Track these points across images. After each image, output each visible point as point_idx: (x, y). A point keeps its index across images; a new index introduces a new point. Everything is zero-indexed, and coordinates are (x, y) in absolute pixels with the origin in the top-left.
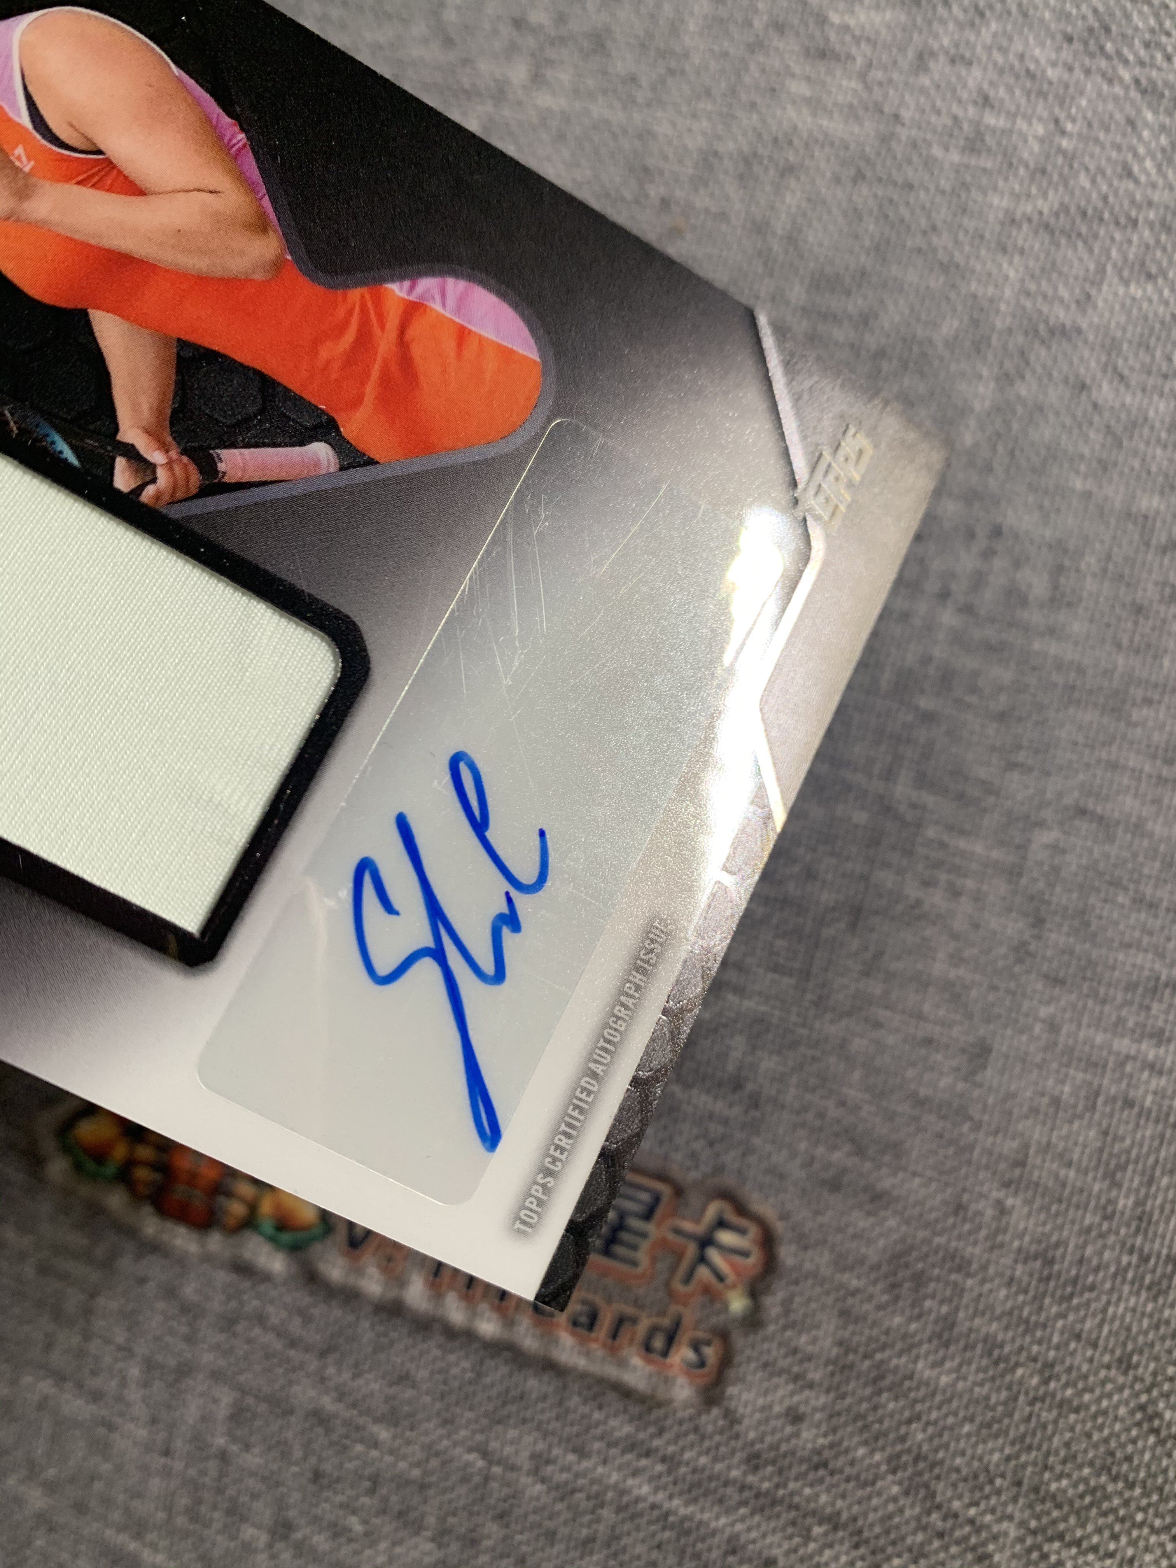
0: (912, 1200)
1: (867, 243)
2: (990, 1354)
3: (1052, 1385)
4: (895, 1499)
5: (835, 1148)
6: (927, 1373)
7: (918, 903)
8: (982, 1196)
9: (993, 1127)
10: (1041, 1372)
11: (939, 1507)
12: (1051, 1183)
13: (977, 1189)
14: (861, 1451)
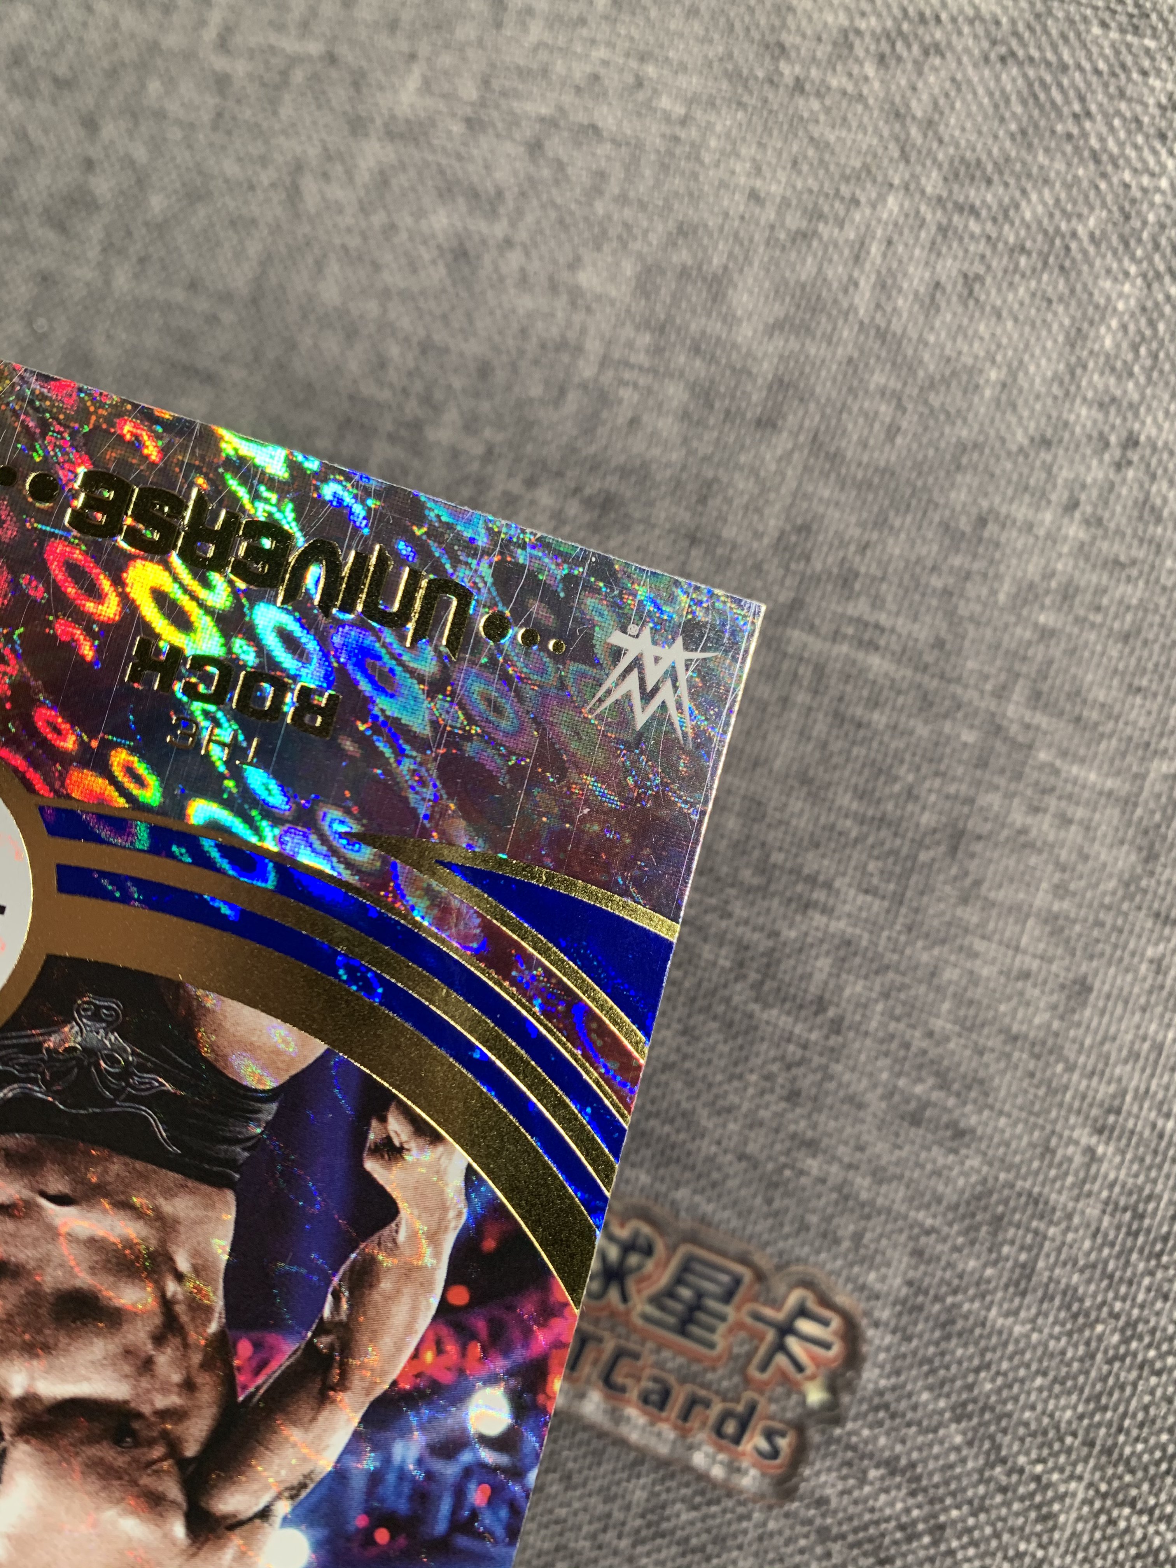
0: (996, 1140)
1: (1013, 127)
2: (1069, 1307)
3: (1134, 1345)
4: (958, 1449)
5: (920, 1080)
6: (1000, 1321)
7: (1024, 831)
8: (1071, 1141)
9: (1089, 1068)
10: (1123, 1331)
11: (1004, 1461)
12: (1147, 1133)
13: (1067, 1133)
14: (925, 1396)
